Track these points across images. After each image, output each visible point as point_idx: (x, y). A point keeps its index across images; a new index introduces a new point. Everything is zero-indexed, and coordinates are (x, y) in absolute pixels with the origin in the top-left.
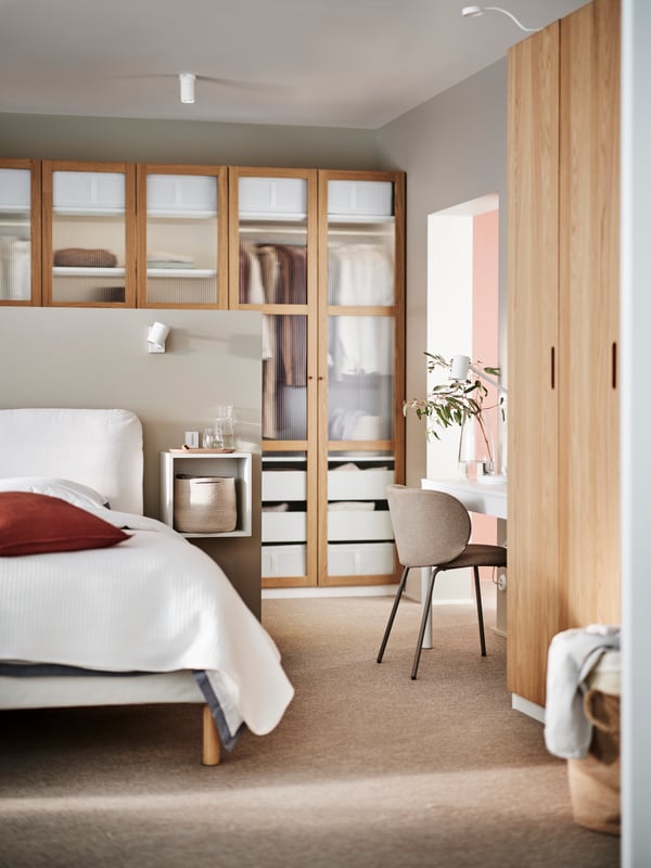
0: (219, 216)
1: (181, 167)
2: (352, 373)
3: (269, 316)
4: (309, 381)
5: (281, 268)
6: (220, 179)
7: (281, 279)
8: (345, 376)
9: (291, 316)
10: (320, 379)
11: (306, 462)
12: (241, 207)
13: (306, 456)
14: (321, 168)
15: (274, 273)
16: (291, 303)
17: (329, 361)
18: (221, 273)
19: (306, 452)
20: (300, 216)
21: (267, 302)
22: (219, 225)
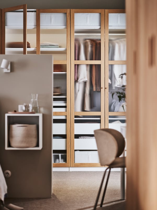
0: (67, 28)
1: (52, 10)
2: (119, 86)
3: (87, 65)
4: (101, 89)
5: (92, 47)
6: (68, 14)
7: (92, 51)
8: (116, 87)
9: (95, 65)
10: (105, 88)
11: (100, 120)
12: (75, 24)
13: (100, 118)
14: (106, 9)
15: (89, 49)
16: (95, 60)
17: (110, 81)
18: (68, 49)
19: (100, 116)
20: (98, 27)
21: (86, 59)
22: (67, 31)
